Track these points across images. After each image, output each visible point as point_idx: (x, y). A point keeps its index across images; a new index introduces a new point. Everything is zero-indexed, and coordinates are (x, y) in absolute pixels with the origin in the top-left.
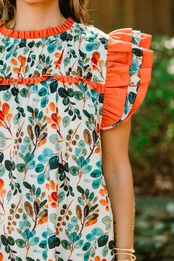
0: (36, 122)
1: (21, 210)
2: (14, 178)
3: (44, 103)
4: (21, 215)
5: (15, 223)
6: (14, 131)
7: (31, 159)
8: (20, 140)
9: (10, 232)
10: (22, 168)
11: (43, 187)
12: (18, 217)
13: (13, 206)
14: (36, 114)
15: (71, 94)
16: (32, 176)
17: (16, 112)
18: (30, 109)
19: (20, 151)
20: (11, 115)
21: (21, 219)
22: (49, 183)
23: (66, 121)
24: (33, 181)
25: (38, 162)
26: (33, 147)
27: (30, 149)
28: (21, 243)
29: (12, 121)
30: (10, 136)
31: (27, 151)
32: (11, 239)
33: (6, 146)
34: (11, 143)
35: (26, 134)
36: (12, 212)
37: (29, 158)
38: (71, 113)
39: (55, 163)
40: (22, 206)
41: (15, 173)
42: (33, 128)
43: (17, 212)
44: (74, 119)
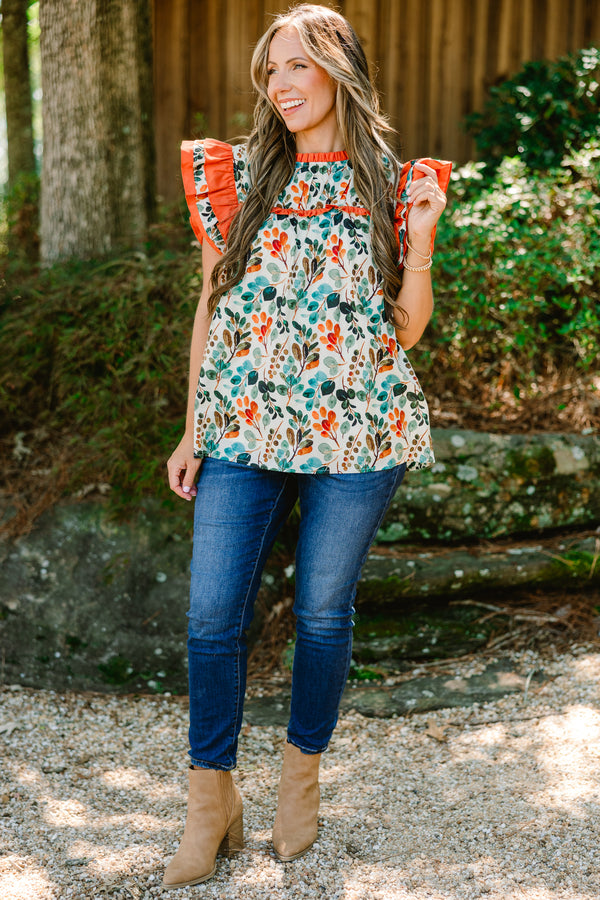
0: (314, 255)
1: (286, 352)
2: (283, 314)
3: (325, 236)
4: (286, 357)
5: (278, 366)
6: (290, 263)
7: (303, 297)
8: (294, 275)
9: (271, 377)
10: (293, 304)
11: (315, 328)
12: (282, 359)
13: (278, 346)
14: (316, 246)
15: (358, 226)
16: (303, 315)
17: (294, 243)
18: (308, 241)
19: (292, 287)
20: (288, 246)
21: (286, 362)
22: (324, 323)
23: (351, 254)
24: (304, 321)
25: (311, 300)
26: (307, 283)
27: (304, 284)
28: (283, 390)
29: (289, 254)
30: (285, 270)
31: (300, 286)
32: (271, 384)
33: (281, 280)
34: (285, 277)
35: (301, 268)
36: (276, 353)
37: (301, 294)
38: (357, 246)
39: (333, 301)
40: (289, 347)
41: (284, 309)
42: (310, 261)
43: (282, 354)
44: (360, 252)
